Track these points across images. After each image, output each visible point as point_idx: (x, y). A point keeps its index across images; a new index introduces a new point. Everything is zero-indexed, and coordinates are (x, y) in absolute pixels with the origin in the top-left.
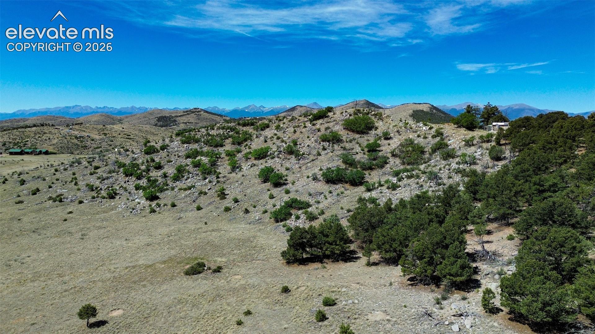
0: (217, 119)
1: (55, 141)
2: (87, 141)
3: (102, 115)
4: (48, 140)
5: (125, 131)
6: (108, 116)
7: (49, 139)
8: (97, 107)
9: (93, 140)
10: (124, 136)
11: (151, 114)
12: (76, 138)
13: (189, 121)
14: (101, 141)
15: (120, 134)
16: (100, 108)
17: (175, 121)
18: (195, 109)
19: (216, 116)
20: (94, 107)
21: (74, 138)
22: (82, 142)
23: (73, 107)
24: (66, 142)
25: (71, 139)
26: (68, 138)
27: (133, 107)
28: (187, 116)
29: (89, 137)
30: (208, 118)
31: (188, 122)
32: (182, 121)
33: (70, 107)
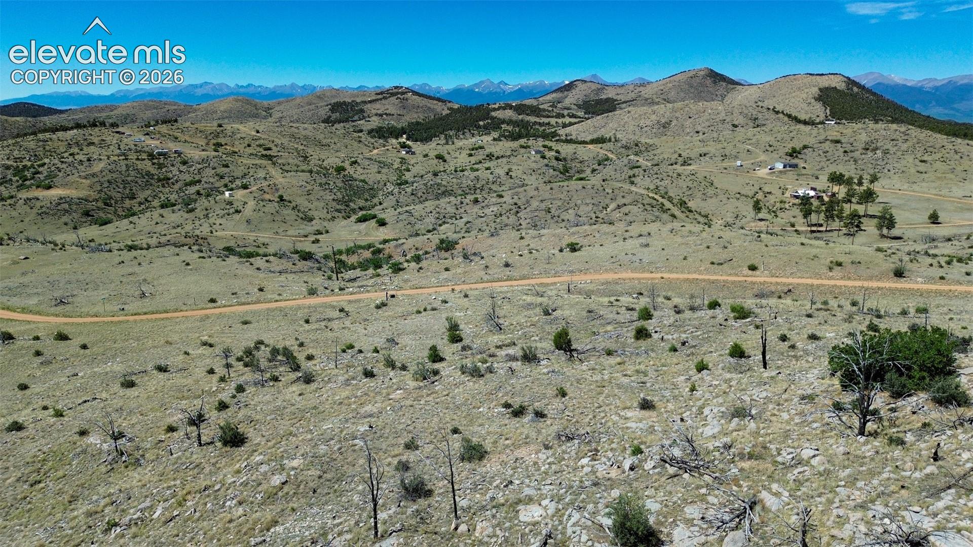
0: (436, 107)
1: (98, 167)
2: (173, 165)
3: (237, 100)
4: (87, 163)
5: (260, 139)
6: (248, 102)
7: (89, 160)
8: (237, 85)
9: (184, 163)
10: (258, 149)
11: (319, 97)
12: (151, 156)
13: (387, 112)
14: (201, 166)
15: (249, 146)
16: (242, 86)
17: (362, 111)
18: (396, 87)
19: (435, 102)
20: (232, 85)
21: (144, 156)
22: (161, 166)
23: (201, 86)
24: (124, 168)
25: (138, 159)
26: (132, 156)
27: (293, 86)
28: (383, 101)
29: (179, 156)
30: (421, 105)
31: (386, 114)
32: (374, 112)
33: (195, 86)
